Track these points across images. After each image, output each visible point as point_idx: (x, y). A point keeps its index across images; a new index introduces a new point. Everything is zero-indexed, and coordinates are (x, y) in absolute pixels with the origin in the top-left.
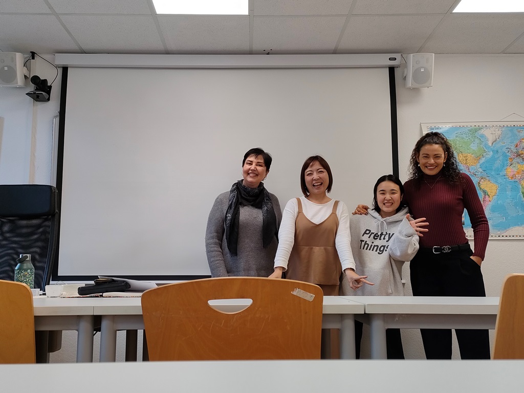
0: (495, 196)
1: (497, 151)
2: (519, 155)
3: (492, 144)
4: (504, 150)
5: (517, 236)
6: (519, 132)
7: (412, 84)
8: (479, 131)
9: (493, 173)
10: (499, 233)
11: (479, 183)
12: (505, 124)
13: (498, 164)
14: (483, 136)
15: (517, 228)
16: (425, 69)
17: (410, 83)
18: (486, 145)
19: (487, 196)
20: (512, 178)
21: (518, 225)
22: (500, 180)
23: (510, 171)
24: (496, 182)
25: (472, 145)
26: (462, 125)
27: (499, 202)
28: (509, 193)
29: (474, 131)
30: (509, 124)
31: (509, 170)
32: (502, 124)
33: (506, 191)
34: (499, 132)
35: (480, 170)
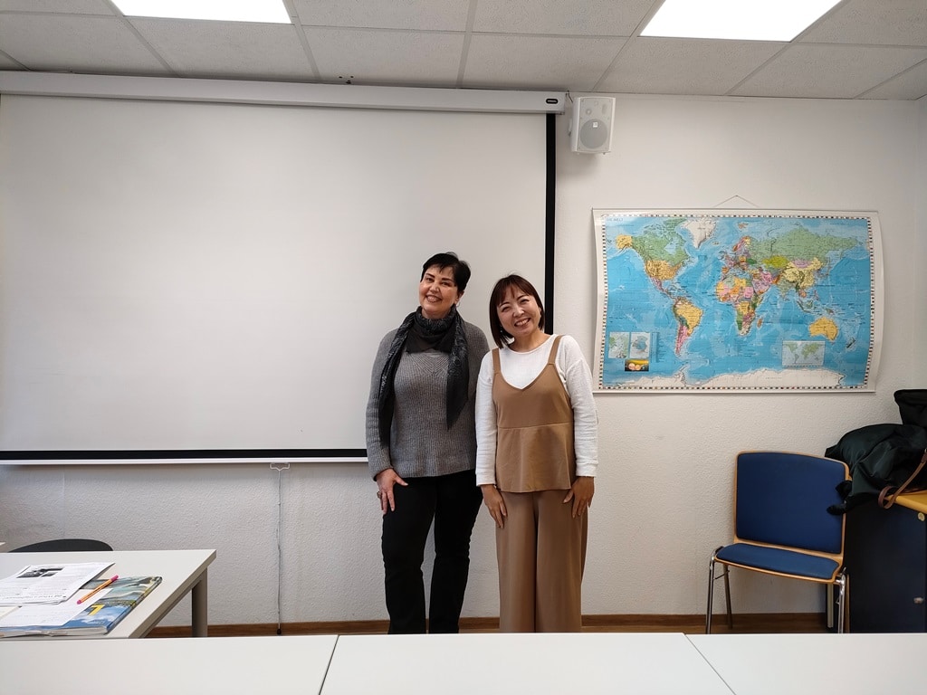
0: (697, 328)
1: (706, 256)
2: (738, 264)
3: (699, 245)
4: (717, 254)
5: (724, 388)
6: (742, 226)
7: (579, 148)
8: (681, 225)
9: (696, 291)
10: (698, 383)
11: (675, 307)
12: (721, 213)
13: (705, 277)
14: (685, 232)
15: (726, 376)
16: (600, 123)
17: (576, 145)
18: (690, 246)
19: (685, 327)
20: (725, 298)
21: (727, 371)
22: (706, 302)
23: (723, 288)
24: (700, 305)
25: (668, 246)
26: (654, 213)
27: (702, 336)
28: (718, 323)
29: (673, 224)
30: (727, 213)
31: (721, 286)
32: (716, 213)
33: (714, 319)
34: (712, 227)
35: (678, 286)
